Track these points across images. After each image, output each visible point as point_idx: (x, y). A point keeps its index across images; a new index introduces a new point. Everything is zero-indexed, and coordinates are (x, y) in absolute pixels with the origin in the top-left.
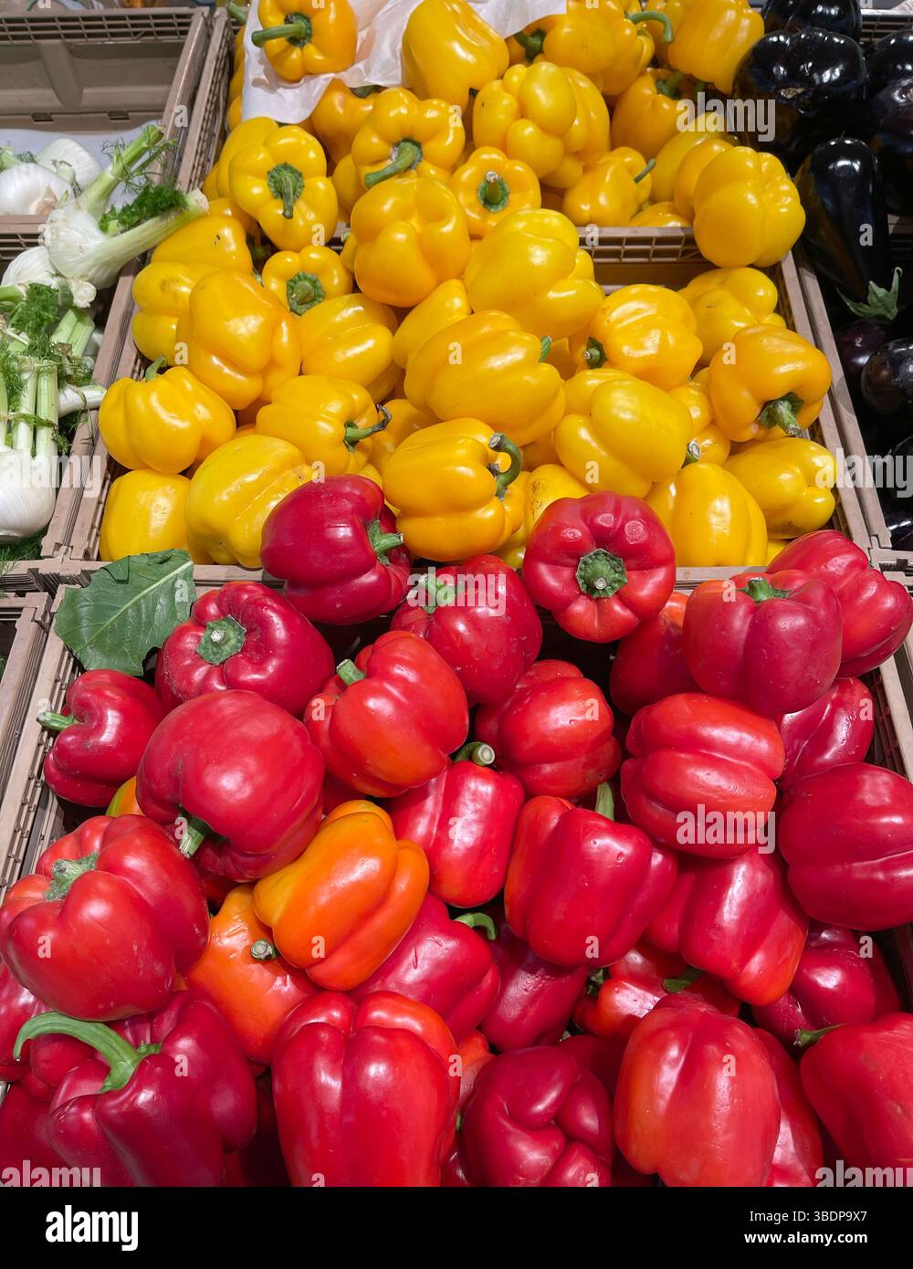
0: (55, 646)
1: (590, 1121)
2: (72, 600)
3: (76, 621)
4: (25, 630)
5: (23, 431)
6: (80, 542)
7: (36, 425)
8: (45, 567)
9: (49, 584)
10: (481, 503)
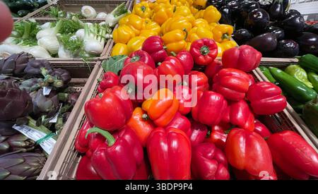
0: (101, 69)
1: (222, 158)
2: (105, 63)
3: (106, 65)
4: (96, 67)
5: (99, 38)
6: (107, 54)
7: (102, 37)
8: (101, 58)
9: (101, 60)
10: (181, 40)
